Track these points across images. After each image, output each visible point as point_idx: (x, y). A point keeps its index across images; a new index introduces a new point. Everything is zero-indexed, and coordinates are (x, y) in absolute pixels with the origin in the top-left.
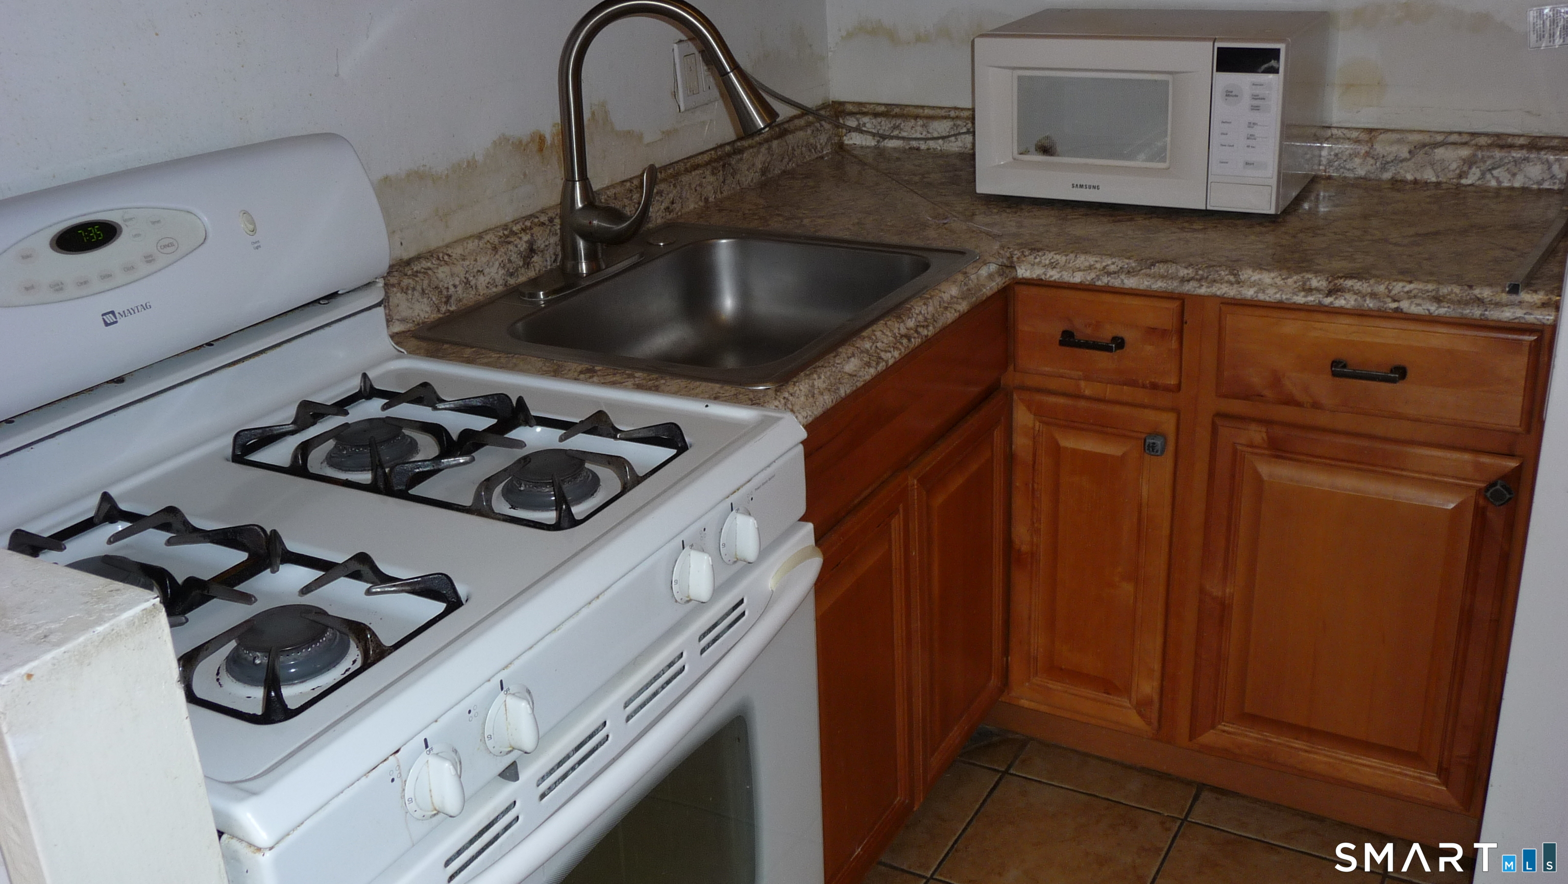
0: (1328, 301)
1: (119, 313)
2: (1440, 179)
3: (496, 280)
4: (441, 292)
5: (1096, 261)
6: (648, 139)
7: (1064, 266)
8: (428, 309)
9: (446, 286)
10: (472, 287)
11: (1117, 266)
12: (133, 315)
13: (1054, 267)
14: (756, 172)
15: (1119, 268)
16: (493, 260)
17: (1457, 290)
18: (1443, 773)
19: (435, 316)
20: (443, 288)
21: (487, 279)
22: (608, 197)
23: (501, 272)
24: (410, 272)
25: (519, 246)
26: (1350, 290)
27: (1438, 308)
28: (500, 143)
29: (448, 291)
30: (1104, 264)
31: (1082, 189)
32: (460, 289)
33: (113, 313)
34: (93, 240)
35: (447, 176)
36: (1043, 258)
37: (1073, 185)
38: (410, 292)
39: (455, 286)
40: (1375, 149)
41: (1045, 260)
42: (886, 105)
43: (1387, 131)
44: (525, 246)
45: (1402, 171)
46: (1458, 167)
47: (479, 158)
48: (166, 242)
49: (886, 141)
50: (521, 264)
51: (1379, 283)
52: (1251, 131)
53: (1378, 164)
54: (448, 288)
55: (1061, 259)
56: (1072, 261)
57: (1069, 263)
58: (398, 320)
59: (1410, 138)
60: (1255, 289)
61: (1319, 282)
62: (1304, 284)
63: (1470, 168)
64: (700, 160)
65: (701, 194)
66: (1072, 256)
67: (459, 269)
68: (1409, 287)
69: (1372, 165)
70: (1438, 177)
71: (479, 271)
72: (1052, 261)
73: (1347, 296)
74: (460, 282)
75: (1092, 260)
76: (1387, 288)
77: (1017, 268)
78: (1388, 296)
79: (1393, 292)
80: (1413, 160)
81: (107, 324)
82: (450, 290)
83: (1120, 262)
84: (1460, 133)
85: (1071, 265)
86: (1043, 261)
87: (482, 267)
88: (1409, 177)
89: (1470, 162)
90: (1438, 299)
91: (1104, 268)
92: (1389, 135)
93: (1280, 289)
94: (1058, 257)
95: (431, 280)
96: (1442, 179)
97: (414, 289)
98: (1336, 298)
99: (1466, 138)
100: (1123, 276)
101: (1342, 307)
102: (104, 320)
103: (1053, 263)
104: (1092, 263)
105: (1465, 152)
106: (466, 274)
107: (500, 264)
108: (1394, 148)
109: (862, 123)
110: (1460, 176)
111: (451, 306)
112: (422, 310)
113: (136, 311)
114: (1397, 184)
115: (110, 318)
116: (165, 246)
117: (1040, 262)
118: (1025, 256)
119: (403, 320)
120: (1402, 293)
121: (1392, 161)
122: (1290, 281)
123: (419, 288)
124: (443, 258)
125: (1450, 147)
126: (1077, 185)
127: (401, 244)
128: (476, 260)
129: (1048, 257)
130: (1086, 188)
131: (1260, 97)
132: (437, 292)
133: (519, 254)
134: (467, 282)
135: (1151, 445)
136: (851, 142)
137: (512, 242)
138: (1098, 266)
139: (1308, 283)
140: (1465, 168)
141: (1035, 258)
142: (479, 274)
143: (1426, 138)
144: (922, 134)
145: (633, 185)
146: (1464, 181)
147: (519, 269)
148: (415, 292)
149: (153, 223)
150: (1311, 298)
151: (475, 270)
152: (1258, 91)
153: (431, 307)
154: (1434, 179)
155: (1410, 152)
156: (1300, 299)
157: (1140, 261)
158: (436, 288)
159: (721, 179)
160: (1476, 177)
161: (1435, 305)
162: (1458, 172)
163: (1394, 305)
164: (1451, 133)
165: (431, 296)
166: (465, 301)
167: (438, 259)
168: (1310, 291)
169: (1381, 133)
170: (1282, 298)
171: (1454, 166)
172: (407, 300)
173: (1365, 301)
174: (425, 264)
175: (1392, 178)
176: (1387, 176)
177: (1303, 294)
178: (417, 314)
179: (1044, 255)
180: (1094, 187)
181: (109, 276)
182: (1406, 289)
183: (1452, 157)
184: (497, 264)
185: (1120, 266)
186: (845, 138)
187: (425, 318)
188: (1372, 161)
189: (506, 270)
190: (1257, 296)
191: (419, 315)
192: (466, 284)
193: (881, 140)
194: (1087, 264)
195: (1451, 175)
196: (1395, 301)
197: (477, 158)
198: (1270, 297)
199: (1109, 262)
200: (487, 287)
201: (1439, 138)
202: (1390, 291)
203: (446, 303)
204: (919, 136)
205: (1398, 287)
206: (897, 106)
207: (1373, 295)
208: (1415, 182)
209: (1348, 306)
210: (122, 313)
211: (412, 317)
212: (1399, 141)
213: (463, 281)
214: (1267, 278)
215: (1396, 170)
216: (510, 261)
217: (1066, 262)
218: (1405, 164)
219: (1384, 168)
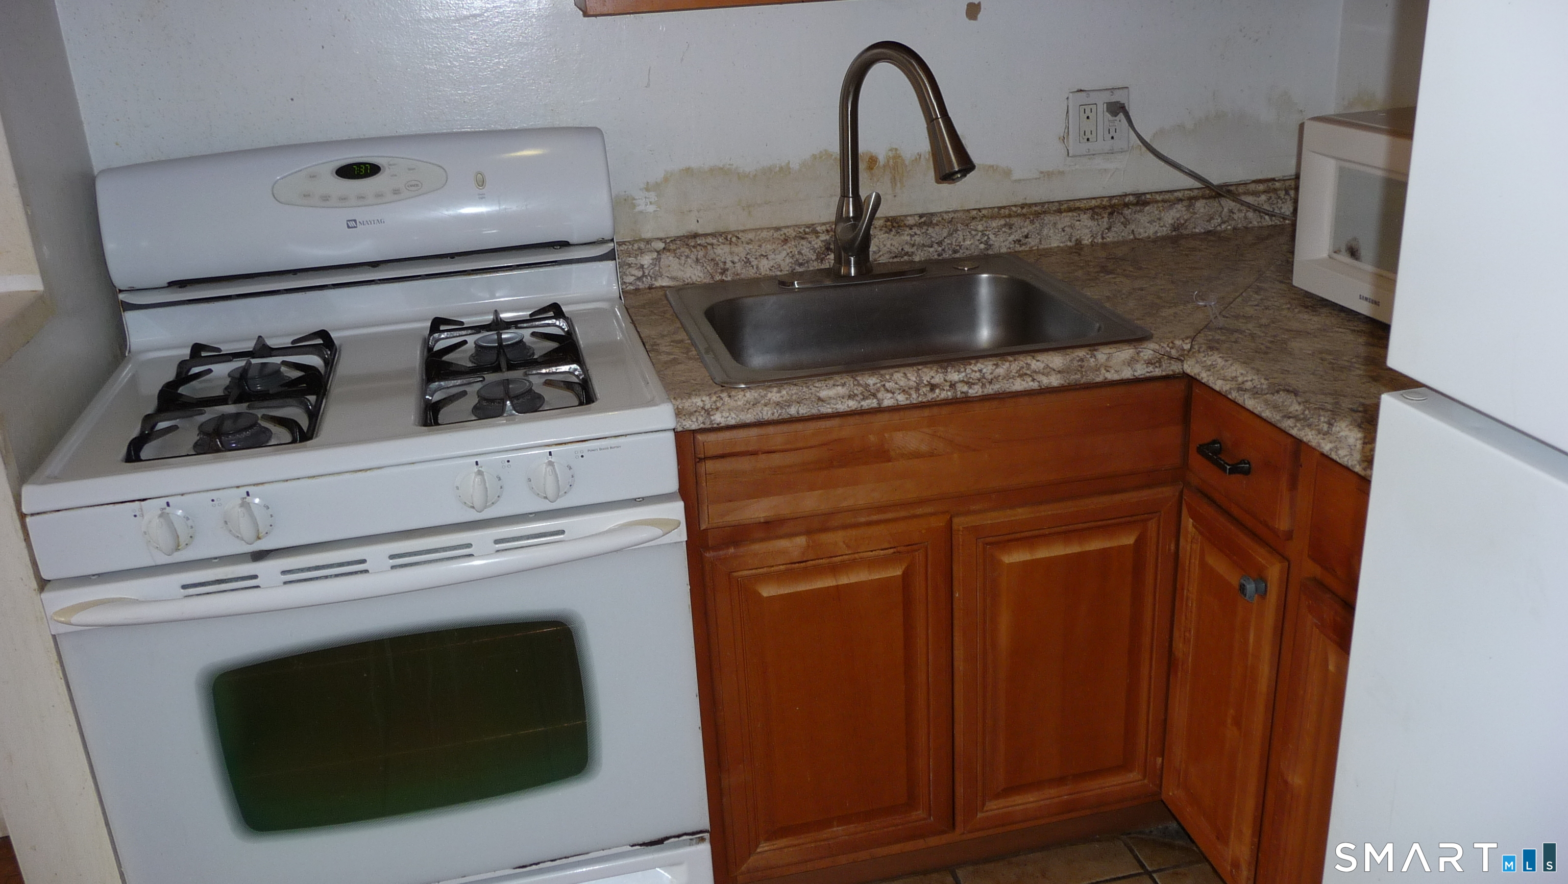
1: (360, 222)
3: (782, 266)
4: (717, 264)
6: (1016, 176)
7: (1217, 371)
8: (701, 275)
9: (723, 260)
10: (753, 266)
12: (370, 225)
13: (1209, 370)
14: (1164, 226)
16: (780, 249)
19: (708, 280)
20: (719, 262)
21: (772, 263)
22: (943, 219)
23: (788, 260)
24: (693, 244)
25: (813, 243)
28: (821, 157)
29: (725, 265)
32: (738, 266)
33: (355, 221)
34: (361, 173)
35: (755, 176)
36: (1209, 358)
37: (1360, 296)
38: (683, 258)
39: (733, 262)
41: (1210, 360)
44: (820, 243)
47: (795, 166)
48: (413, 183)
50: (814, 257)
54: (725, 263)
55: (1221, 363)
58: (668, 277)
64: (1082, 205)
65: (1071, 235)
67: (741, 251)
71: (762, 255)
74: (739, 260)
77: (1185, 361)
81: (349, 227)
82: (727, 265)
87: (766, 252)
95: (707, 253)
97: (687, 257)
102: (347, 224)
103: (1212, 365)
106: (747, 255)
107: (788, 254)
111: (726, 277)
112: (695, 275)
113: (373, 222)
115: (352, 224)
116: (411, 186)
117: (1205, 362)
118: (1199, 352)
119: (673, 278)
123: (693, 256)
124: (731, 239)
127: (698, 221)
128: (760, 246)
129: (1213, 358)
130: (1369, 302)
132: (713, 263)
133: (812, 249)
134: (748, 261)
137: (807, 238)
141: (1205, 356)
142: (762, 257)
145: (980, 214)
147: (811, 262)
148: (688, 259)
149: (410, 169)
151: (758, 254)
153: (704, 273)
158: (712, 260)
159: (1105, 225)
165: (705, 265)
166: (742, 276)
167: (726, 239)
172: (680, 264)
174: (710, 240)
178: (688, 276)
179: (1212, 355)
180: (1375, 303)
181: (363, 198)
184: (784, 253)
187: (696, 281)
189: (795, 260)
191: (690, 277)
192: (746, 263)
197: (791, 166)
200: (770, 270)
203: (722, 274)
210: (362, 222)
211: (683, 278)
213: (743, 260)
216: (800, 253)
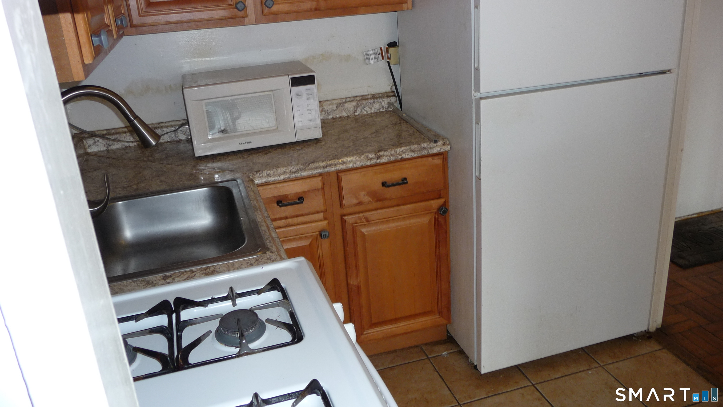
0: (378, 161)
2: (348, 115)
5: (286, 169)
7: (274, 174)
11: (295, 169)
13: (270, 176)
15: (296, 170)
17: (416, 146)
18: (440, 313)
26: (383, 155)
27: (414, 154)
30: (290, 170)
31: (244, 145)
36: (263, 174)
40: (324, 108)
41: (264, 174)
42: (106, 130)
43: (325, 101)
45: (335, 115)
46: (353, 109)
49: (111, 147)
51: (391, 151)
52: (309, 108)
53: (326, 114)
55: (272, 172)
56: (276, 172)
57: (275, 173)
59: (334, 102)
60: (352, 163)
61: (372, 155)
62: (367, 157)
63: (357, 109)
66: (274, 170)
68: (401, 149)
69: (324, 114)
70: (347, 114)
72: (268, 174)
73: (384, 157)
75: (284, 169)
76: (395, 151)
77: (255, 180)
78: (397, 154)
79: (398, 153)
80: (338, 109)
83: (296, 167)
84: (350, 98)
85: (276, 174)
86: (264, 175)
88: (338, 116)
89: (357, 107)
90: (413, 151)
91: (290, 171)
92: (326, 103)
93: (360, 161)
94: (269, 172)
96: (349, 114)
98: (381, 160)
99: (352, 99)
100: (300, 172)
101: (383, 162)
103: (268, 175)
104: (284, 170)
105: (354, 104)
108: (331, 107)
109: (96, 141)
110: (354, 112)
114: (334, 119)
117: (263, 176)
118: (255, 175)
120: (400, 152)
121: (331, 112)
122: (362, 158)
125: (349, 103)
126: (241, 143)
129: (265, 173)
130: (246, 144)
131: (310, 94)
135: (324, 235)
136: (92, 151)
138: (287, 171)
139: (368, 157)
140: (355, 109)
141: (260, 175)
143: (339, 101)
144: (130, 140)
146: (356, 114)
150: (372, 162)
152: (308, 92)
154: (346, 115)
155: (336, 107)
156: (369, 163)
157: (303, 165)
160: (359, 112)
161: (413, 153)
162: (353, 111)
163: (400, 157)
164: (347, 98)
168: (371, 159)
169: (324, 102)
170: (362, 164)
171: (352, 109)
173: (391, 158)
175: (332, 118)
176: (330, 117)
177: (369, 161)
179: (263, 172)
180: (249, 143)
182: (401, 150)
183: (350, 106)
185: (296, 169)
186: (88, 149)
188: (324, 113)
190: (353, 166)
193: (109, 146)
194: (282, 171)
195: (351, 113)
196: (400, 155)
198: (358, 165)
199: (291, 168)
201: (344, 100)
202: (396, 152)
204: (128, 140)
205: (398, 150)
206: (113, 129)
207: (392, 155)
208: (340, 117)
209: (386, 161)
212: (331, 104)
214: (353, 158)
215: (333, 114)
217: (273, 173)
218: (335, 112)
219: (329, 114)
